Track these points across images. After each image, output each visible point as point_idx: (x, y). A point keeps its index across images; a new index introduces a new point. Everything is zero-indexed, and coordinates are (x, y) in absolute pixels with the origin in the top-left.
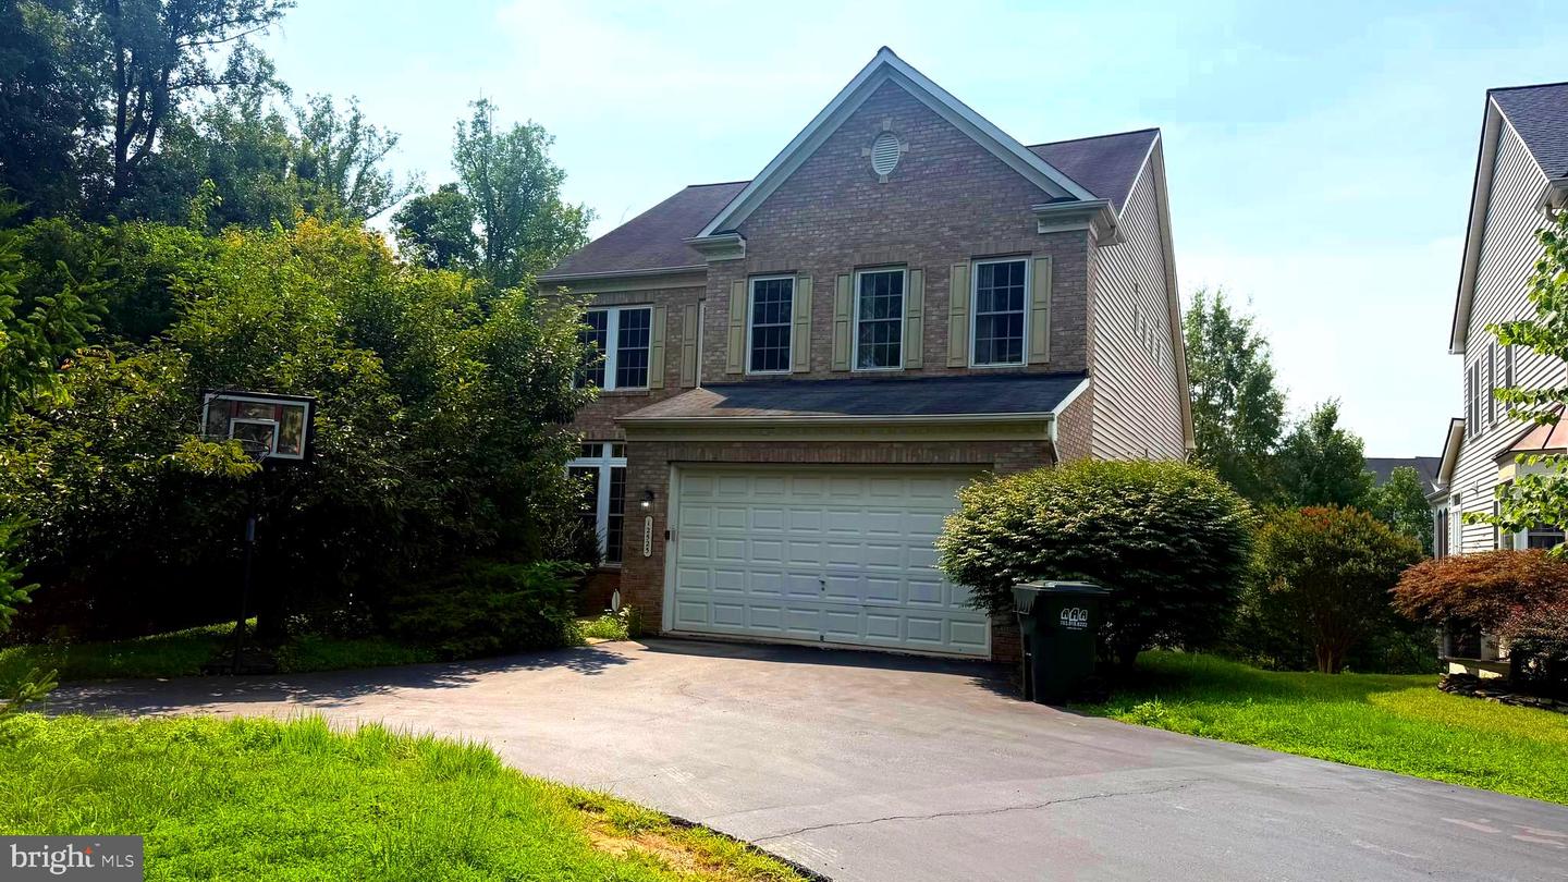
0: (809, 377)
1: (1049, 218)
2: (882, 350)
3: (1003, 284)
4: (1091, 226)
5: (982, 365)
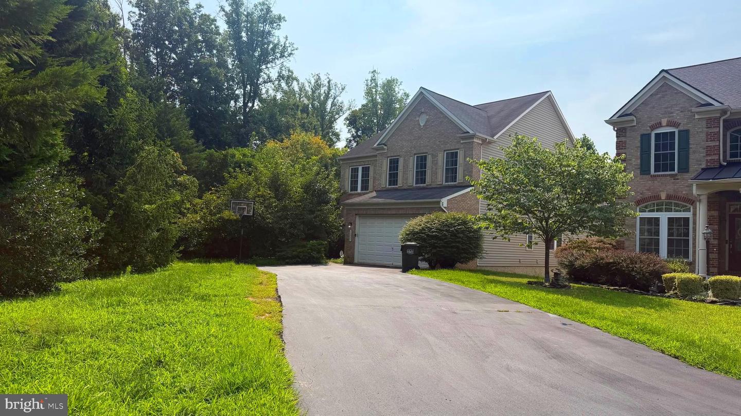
0: (402, 188)
1: (463, 138)
2: (422, 179)
3: (452, 158)
4: (475, 140)
5: (447, 184)
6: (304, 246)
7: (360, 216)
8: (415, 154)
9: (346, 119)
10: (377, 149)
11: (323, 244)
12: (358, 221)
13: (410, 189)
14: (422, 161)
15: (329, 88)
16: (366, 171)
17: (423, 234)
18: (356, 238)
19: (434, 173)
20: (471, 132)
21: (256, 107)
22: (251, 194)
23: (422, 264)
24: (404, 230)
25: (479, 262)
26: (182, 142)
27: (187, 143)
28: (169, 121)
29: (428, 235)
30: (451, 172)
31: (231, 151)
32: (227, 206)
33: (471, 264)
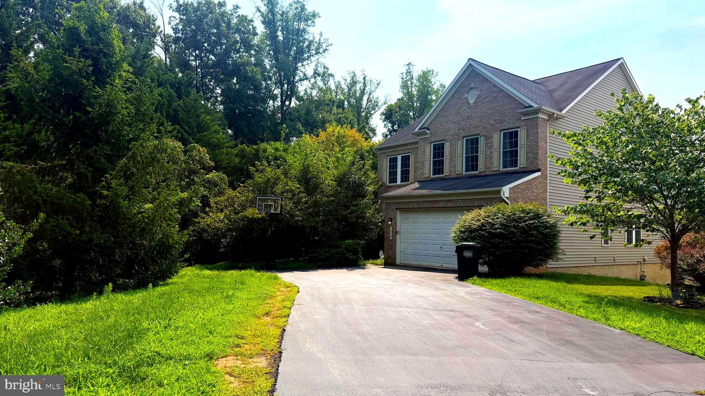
0: (450, 177)
1: (524, 114)
2: (473, 166)
3: (512, 138)
4: (540, 116)
5: (505, 169)
6: (339, 247)
7: (401, 211)
8: (464, 137)
10: (418, 134)
11: (360, 244)
12: (399, 217)
13: (459, 178)
14: (472, 144)
15: (365, 86)
16: (406, 160)
17: (483, 231)
18: (398, 235)
19: (489, 158)
20: (535, 106)
21: (293, 104)
22: (279, 188)
23: (484, 269)
24: (457, 226)
26: (212, 138)
27: (217, 139)
28: (198, 116)
29: (490, 233)
30: (511, 156)
31: (263, 145)
32: (252, 203)
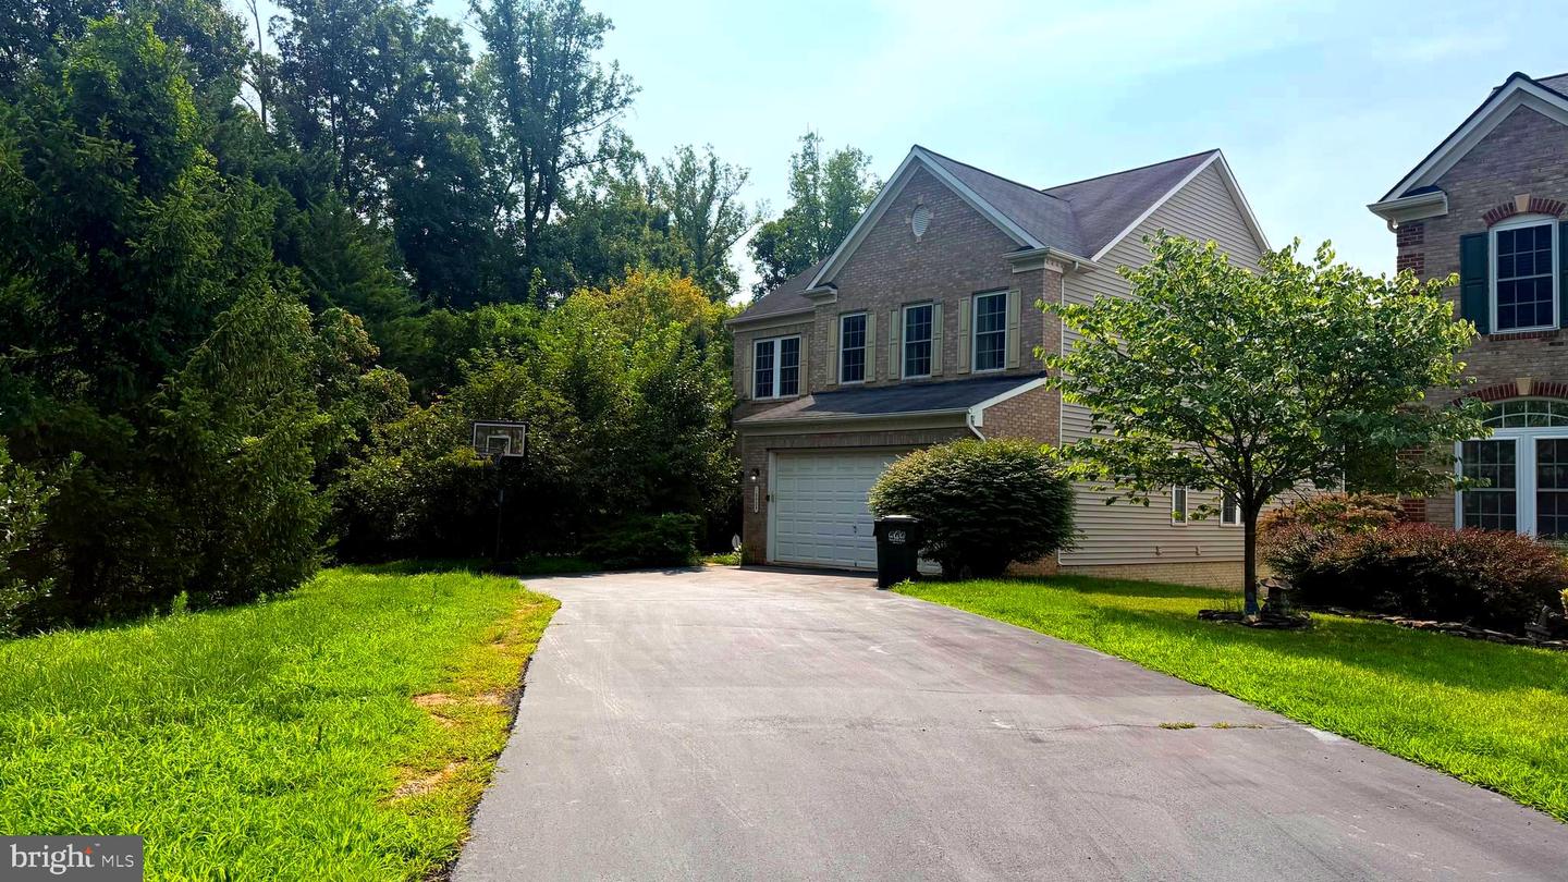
0: (875, 385)
1: (1018, 262)
2: (920, 362)
3: (993, 308)
4: (1047, 266)
5: (980, 371)
6: (647, 527)
7: (777, 454)
8: (903, 305)
9: (752, 243)
10: (813, 297)
11: (693, 522)
12: (773, 466)
13: (893, 387)
14: (920, 319)
15: (714, 179)
16: (791, 348)
17: (926, 492)
18: (770, 503)
19: (950, 348)
20: (1038, 246)
21: (552, 218)
22: (521, 405)
23: (927, 566)
24: (880, 483)
25: (1061, 557)
26: (372, 294)
27: (385, 296)
28: (343, 247)
29: (939, 496)
30: (991, 344)
31: (488, 311)
32: (464, 436)
33: (1044, 565)
